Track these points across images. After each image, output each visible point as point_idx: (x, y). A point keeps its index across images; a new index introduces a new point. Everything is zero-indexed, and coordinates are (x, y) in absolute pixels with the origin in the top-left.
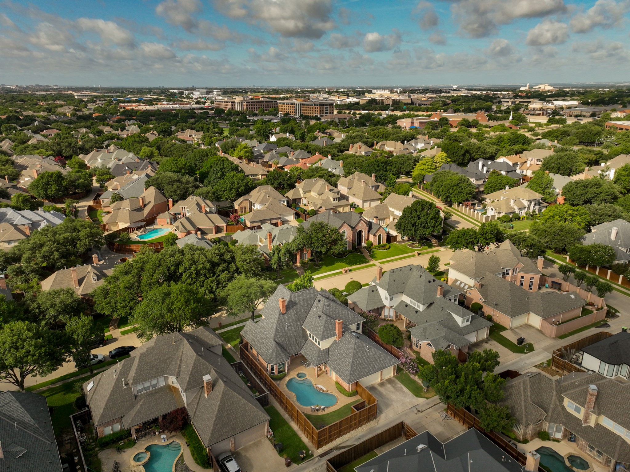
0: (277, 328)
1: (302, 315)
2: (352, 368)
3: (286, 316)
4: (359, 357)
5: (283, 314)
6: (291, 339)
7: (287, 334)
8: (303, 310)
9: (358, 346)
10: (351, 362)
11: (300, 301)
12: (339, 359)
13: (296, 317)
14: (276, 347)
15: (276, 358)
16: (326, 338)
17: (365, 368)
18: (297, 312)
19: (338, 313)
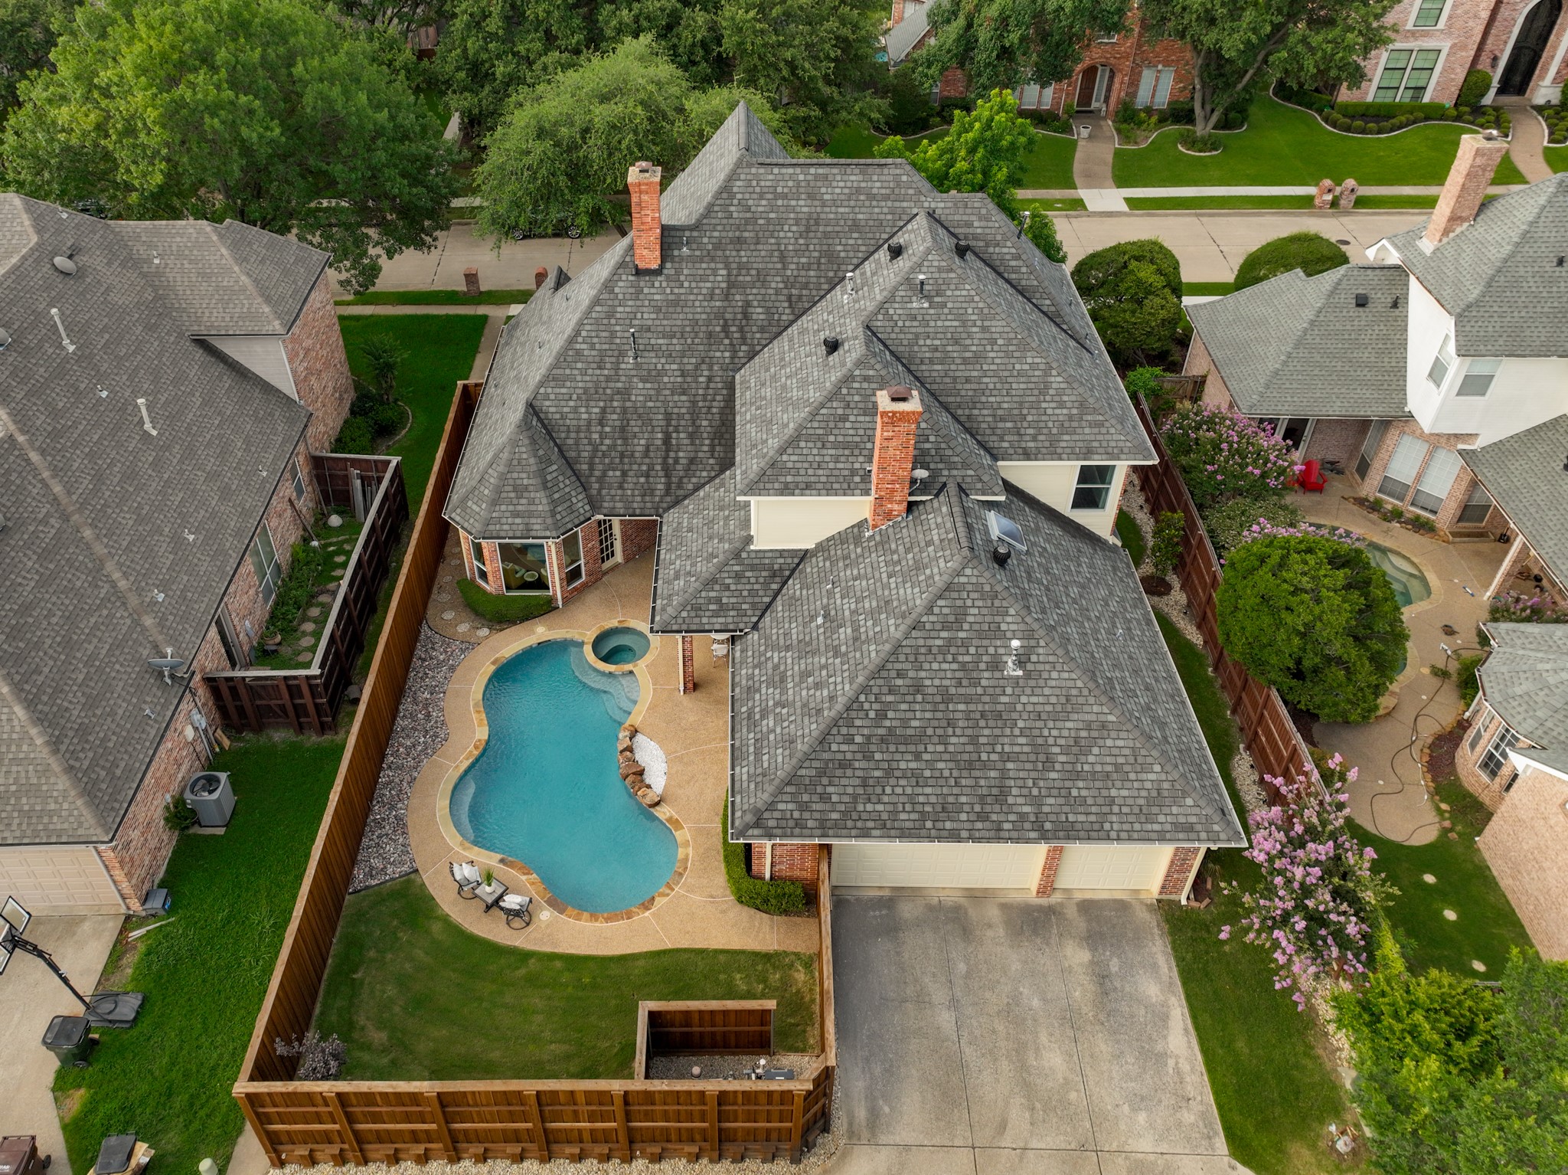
0: (572, 340)
1: (758, 313)
2: (823, 740)
3: (656, 290)
4: (918, 688)
5: (639, 272)
6: (635, 426)
7: (625, 393)
8: (776, 283)
9: (960, 614)
10: (842, 701)
11: (780, 222)
12: (806, 648)
13: (720, 315)
14: (514, 443)
15: (495, 503)
16: (787, 490)
17: (917, 779)
18: (731, 285)
19: (978, 358)
